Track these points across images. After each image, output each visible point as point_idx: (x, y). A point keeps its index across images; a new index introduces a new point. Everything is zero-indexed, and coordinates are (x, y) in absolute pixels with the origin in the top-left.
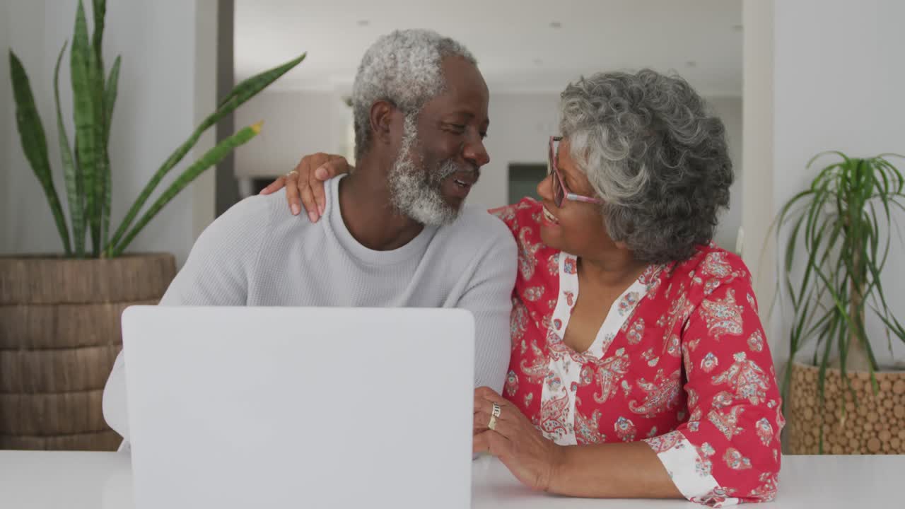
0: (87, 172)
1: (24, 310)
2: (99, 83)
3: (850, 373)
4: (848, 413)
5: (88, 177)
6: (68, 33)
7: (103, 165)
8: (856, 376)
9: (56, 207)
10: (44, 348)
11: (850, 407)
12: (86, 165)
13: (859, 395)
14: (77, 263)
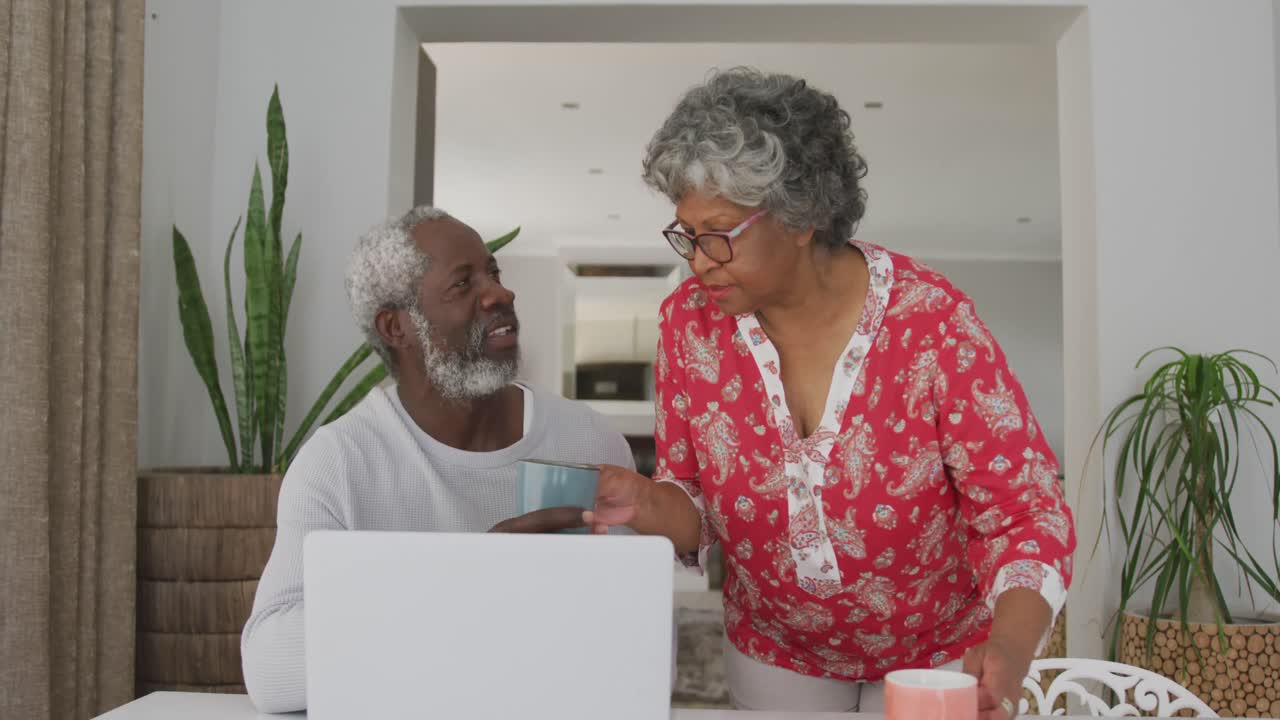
0: (258, 370)
1: (182, 533)
2: (277, 266)
3: (1193, 625)
4: (1192, 677)
5: (259, 377)
6: (242, 208)
7: (278, 363)
8: (1200, 630)
9: (222, 411)
10: (205, 580)
11: (1193, 668)
12: (260, 363)
13: (1205, 653)
14: (246, 478)
